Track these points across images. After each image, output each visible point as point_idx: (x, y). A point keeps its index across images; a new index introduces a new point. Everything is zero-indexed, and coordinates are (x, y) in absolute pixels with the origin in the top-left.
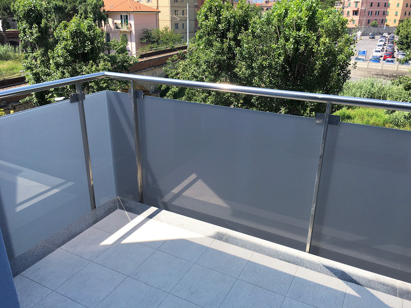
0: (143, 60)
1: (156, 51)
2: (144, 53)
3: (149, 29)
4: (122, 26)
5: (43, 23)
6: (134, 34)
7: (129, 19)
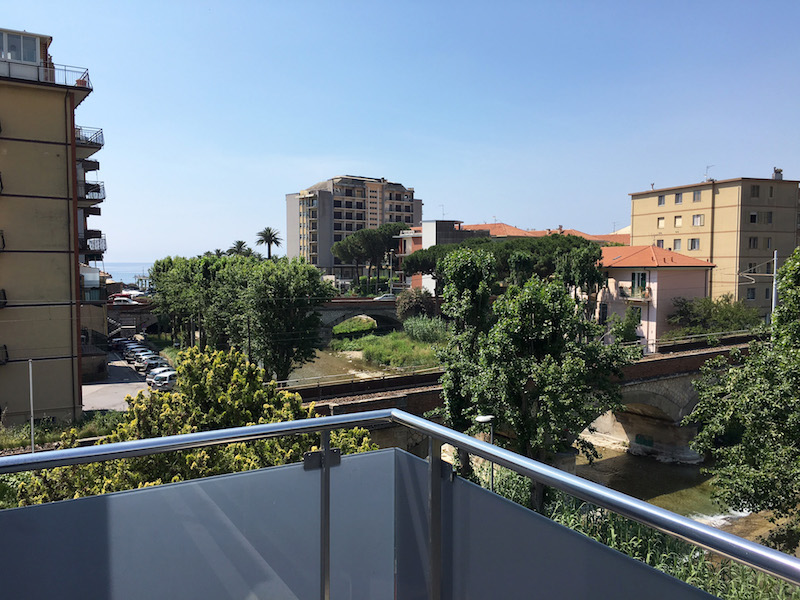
0: (666, 357)
1: (698, 340)
2: (671, 343)
3: (688, 298)
4: (633, 292)
5: (480, 288)
6: (655, 306)
7: (647, 280)
